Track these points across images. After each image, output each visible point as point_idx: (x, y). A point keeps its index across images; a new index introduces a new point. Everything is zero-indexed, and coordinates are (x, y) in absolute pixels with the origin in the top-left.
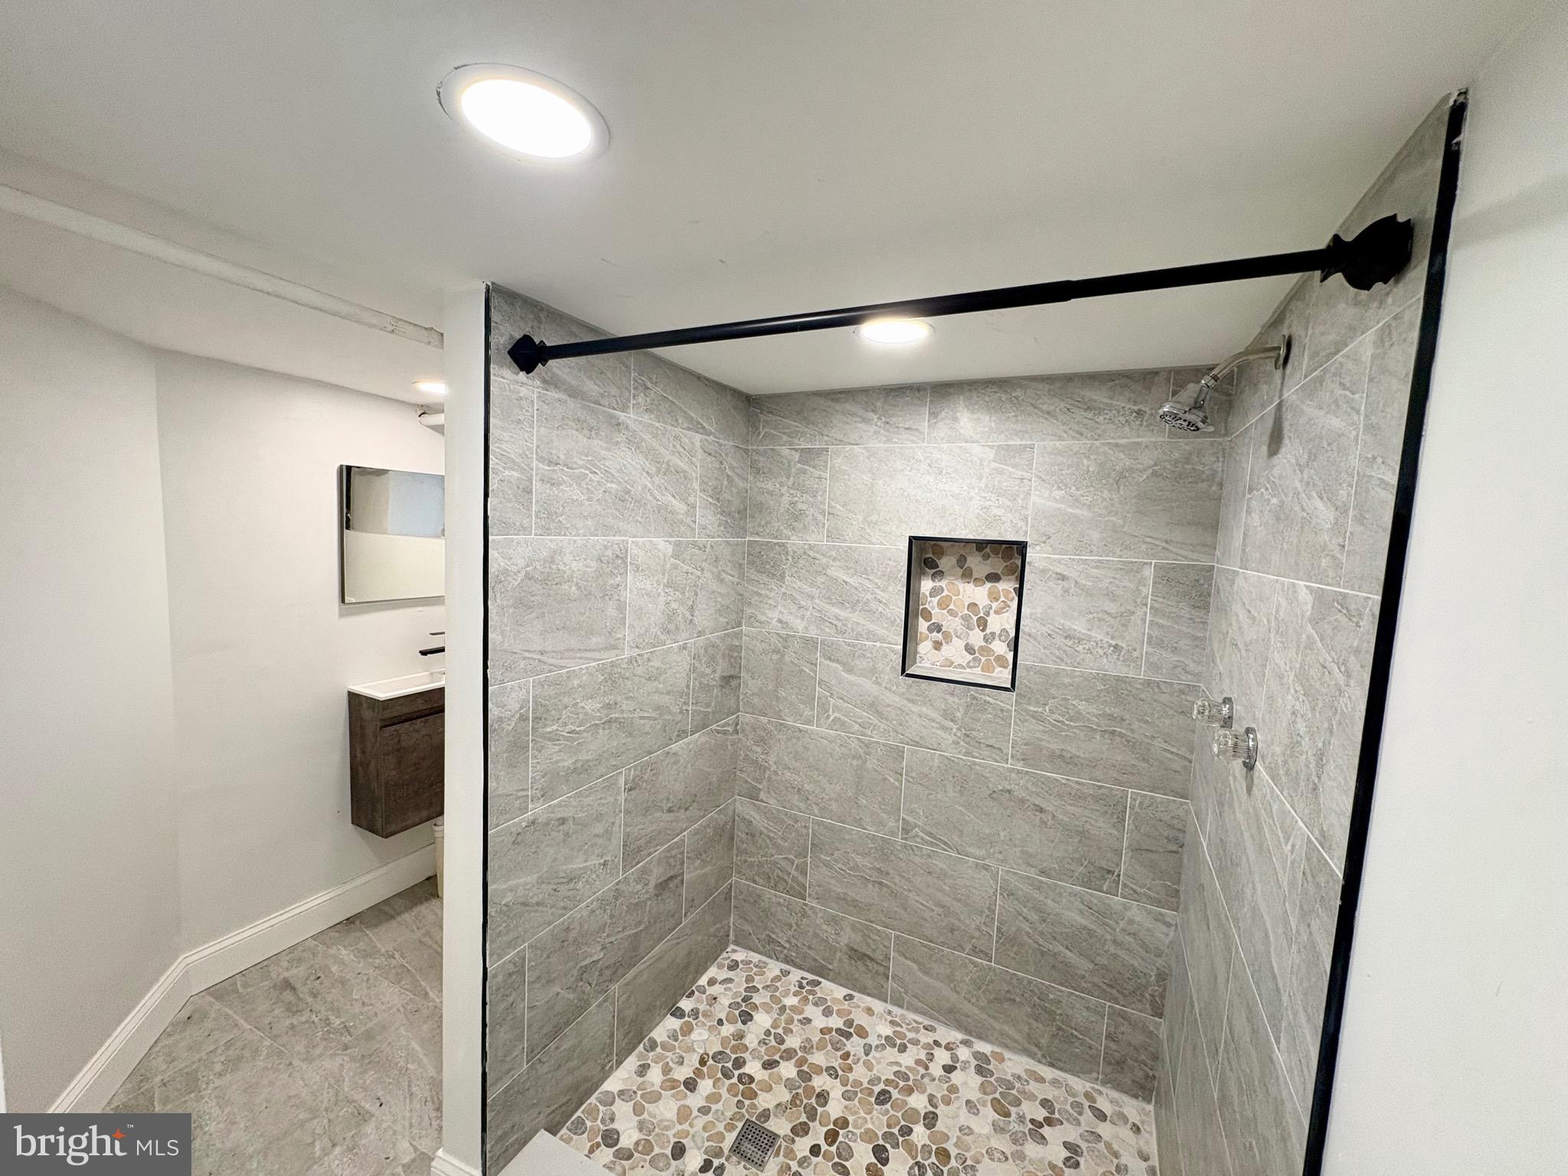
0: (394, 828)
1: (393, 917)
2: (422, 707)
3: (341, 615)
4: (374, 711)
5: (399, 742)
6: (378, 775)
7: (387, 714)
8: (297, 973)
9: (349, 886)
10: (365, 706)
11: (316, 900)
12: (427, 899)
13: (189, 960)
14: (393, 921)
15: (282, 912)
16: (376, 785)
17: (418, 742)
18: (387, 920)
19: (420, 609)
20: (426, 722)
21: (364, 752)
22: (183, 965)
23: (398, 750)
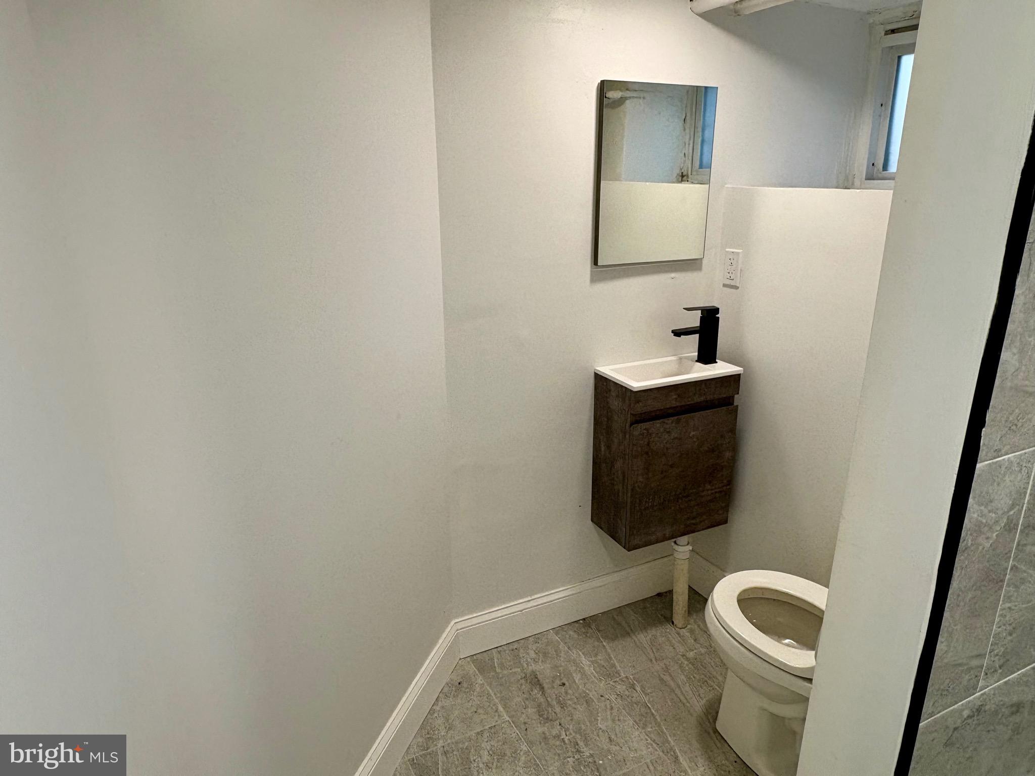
0: (636, 541)
1: (628, 634)
2: (674, 404)
3: (594, 280)
4: (624, 401)
5: (648, 444)
6: (624, 480)
7: (639, 408)
8: (544, 669)
9: (586, 585)
10: (614, 394)
11: (558, 594)
12: (661, 623)
13: (459, 626)
14: (629, 639)
15: (529, 598)
16: (621, 488)
17: (668, 445)
18: (623, 636)
19: (673, 275)
20: (678, 422)
21: (609, 447)
22: (455, 629)
23: (647, 453)
